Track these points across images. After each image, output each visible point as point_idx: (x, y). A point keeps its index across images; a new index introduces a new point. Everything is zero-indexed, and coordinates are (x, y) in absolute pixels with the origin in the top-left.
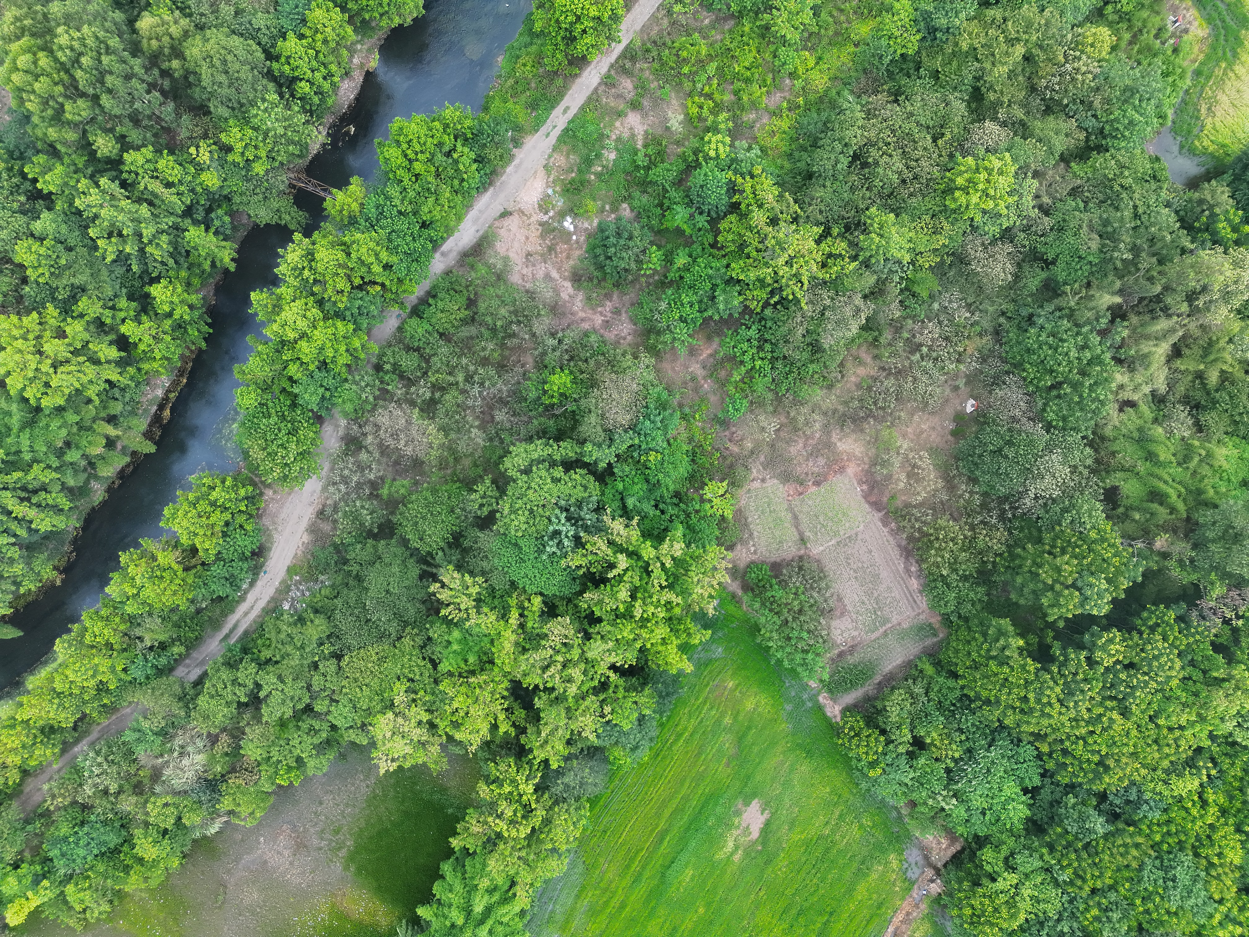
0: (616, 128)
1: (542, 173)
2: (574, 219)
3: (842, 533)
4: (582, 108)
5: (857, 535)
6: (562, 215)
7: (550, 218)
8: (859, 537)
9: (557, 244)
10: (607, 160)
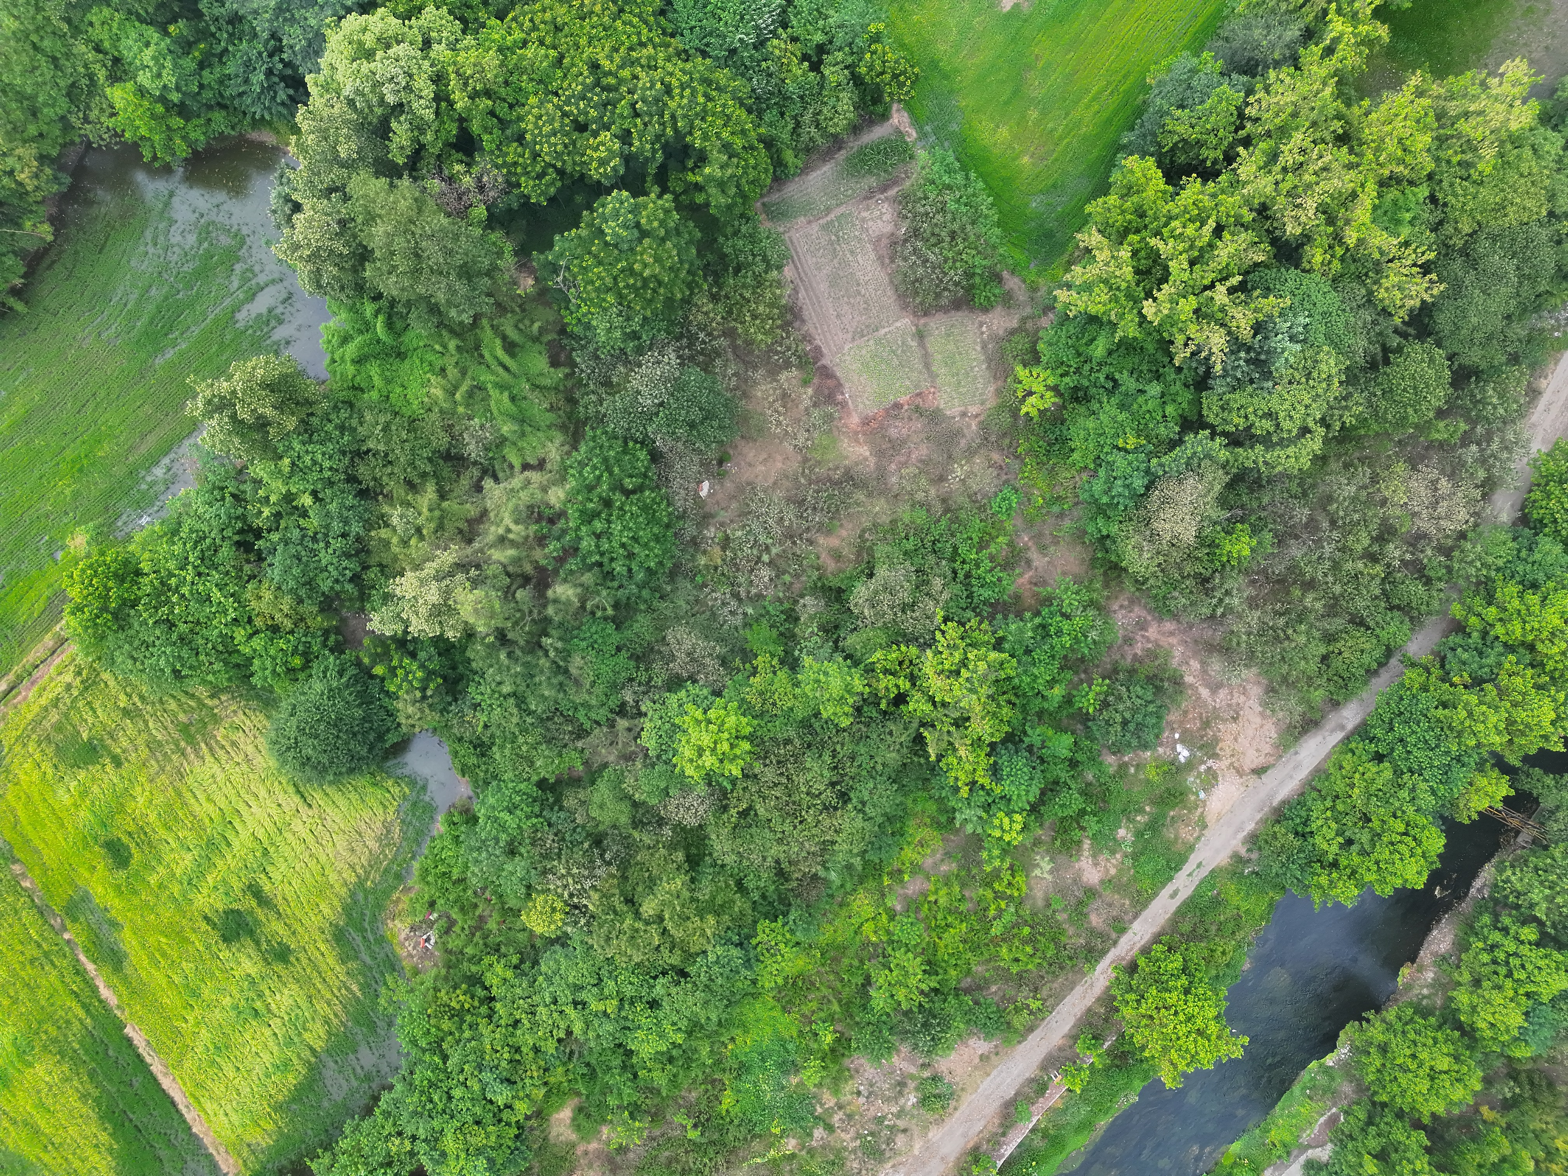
0: (1115, 866)
1: (1210, 819)
2: (1176, 758)
3: (871, 342)
4: (1156, 895)
5: (853, 339)
6: (1190, 765)
7: (1204, 763)
8: (850, 336)
9: (1199, 729)
10: (1128, 828)
